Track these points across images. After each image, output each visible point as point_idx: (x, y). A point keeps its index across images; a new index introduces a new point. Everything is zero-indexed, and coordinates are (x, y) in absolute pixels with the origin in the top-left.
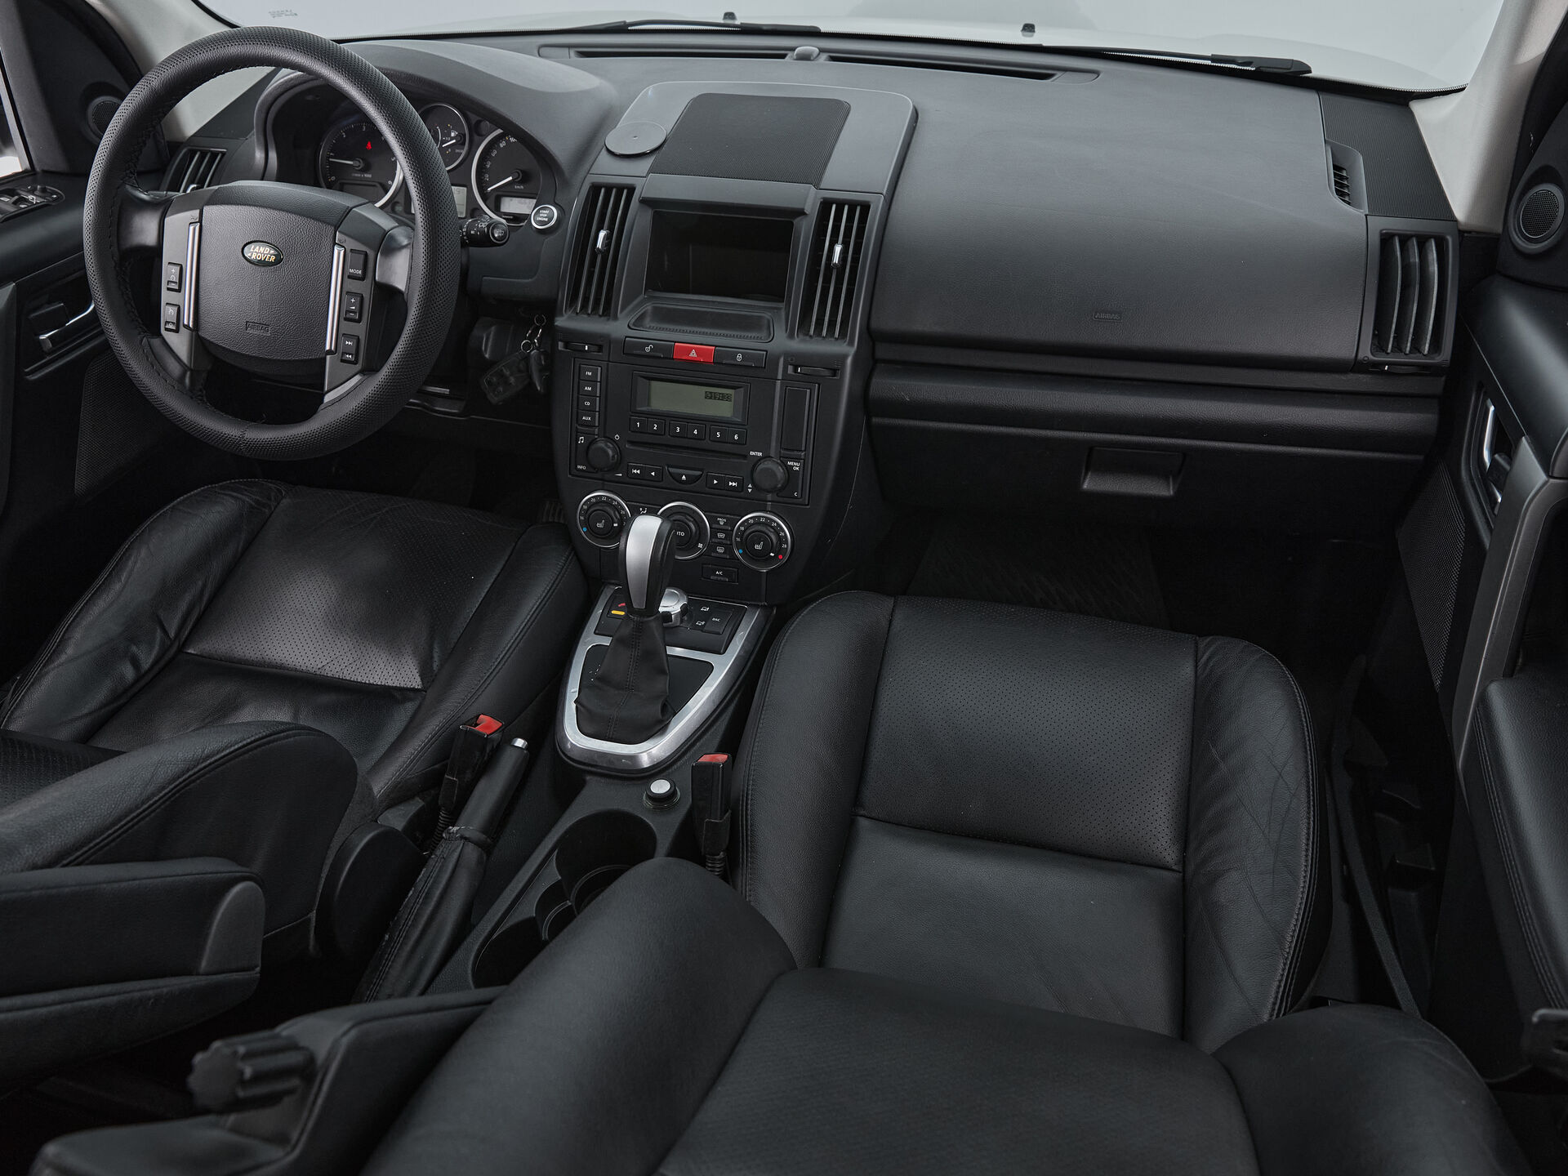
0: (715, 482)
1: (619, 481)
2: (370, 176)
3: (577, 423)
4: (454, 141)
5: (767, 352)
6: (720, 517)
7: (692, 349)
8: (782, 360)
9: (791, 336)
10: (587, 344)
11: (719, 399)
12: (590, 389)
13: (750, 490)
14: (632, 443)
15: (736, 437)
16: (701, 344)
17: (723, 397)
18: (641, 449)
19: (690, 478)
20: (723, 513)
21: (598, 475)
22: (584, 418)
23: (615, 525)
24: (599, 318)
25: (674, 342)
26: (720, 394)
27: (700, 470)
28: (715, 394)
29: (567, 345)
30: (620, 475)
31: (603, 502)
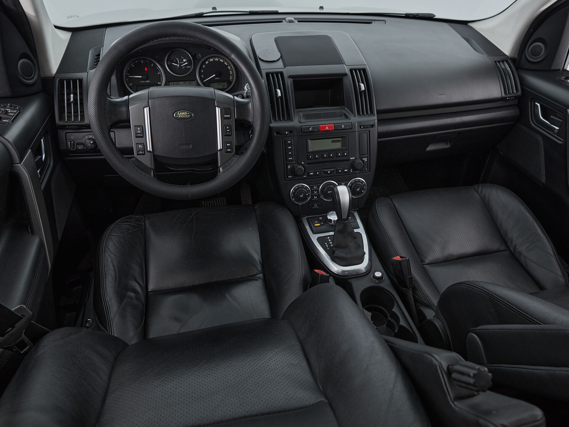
0: (340, 171)
1: (305, 178)
2: (149, 81)
3: (286, 161)
4: (187, 63)
5: (351, 123)
6: (342, 183)
7: (326, 126)
8: (356, 124)
9: (355, 116)
10: (287, 131)
12: (290, 147)
13: (351, 171)
14: (308, 164)
15: (345, 154)
16: (328, 124)
17: (338, 141)
18: (312, 165)
19: (331, 172)
21: (297, 178)
22: (289, 159)
23: (307, 194)
24: (287, 121)
25: (319, 125)
26: (337, 140)
27: (334, 168)
28: (335, 140)
29: (277, 133)
30: (305, 176)
31: (300, 187)
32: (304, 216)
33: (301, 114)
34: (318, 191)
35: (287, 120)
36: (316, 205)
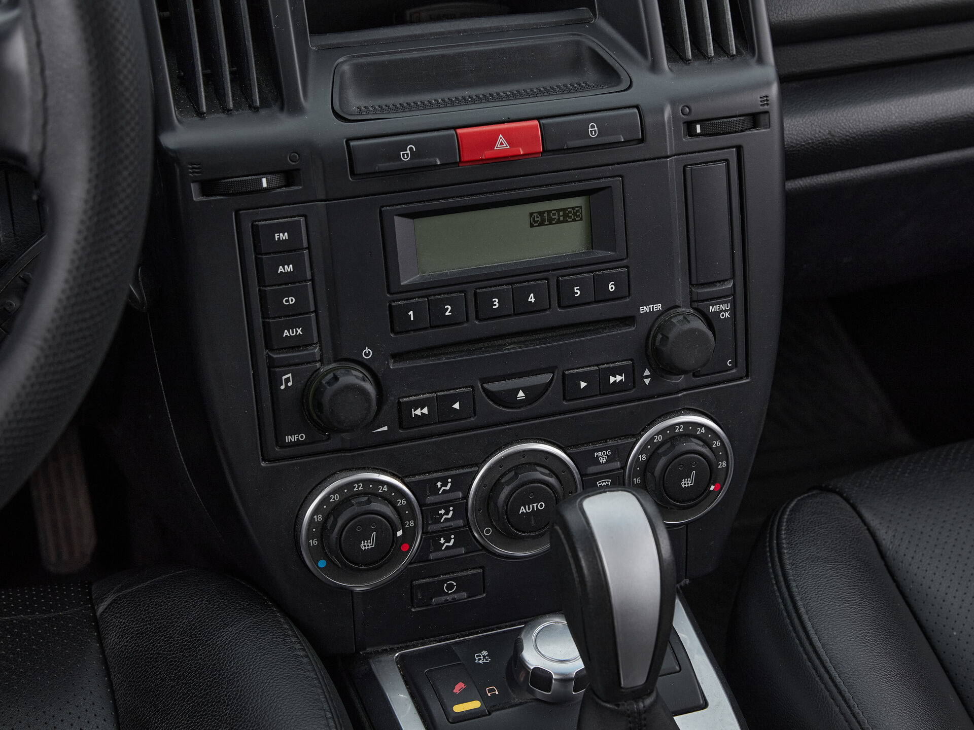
0: (583, 385)
1: (385, 441)
3: (268, 345)
5: (637, 107)
6: (598, 450)
7: (496, 134)
9: (654, 67)
10: (264, 174)
11: (559, 222)
12: (290, 268)
13: (647, 381)
14: (395, 358)
15: (612, 287)
17: (566, 216)
18: (422, 362)
19: (532, 393)
20: (601, 439)
21: (335, 442)
22: (286, 333)
23: (400, 533)
24: (263, 112)
25: (455, 128)
26: (558, 210)
27: (551, 370)
28: (549, 212)
29: (207, 188)
30: (386, 428)
31: (359, 494)
32: (385, 651)
33: (346, 68)
34: (461, 509)
35: (265, 104)
36: (450, 587)
